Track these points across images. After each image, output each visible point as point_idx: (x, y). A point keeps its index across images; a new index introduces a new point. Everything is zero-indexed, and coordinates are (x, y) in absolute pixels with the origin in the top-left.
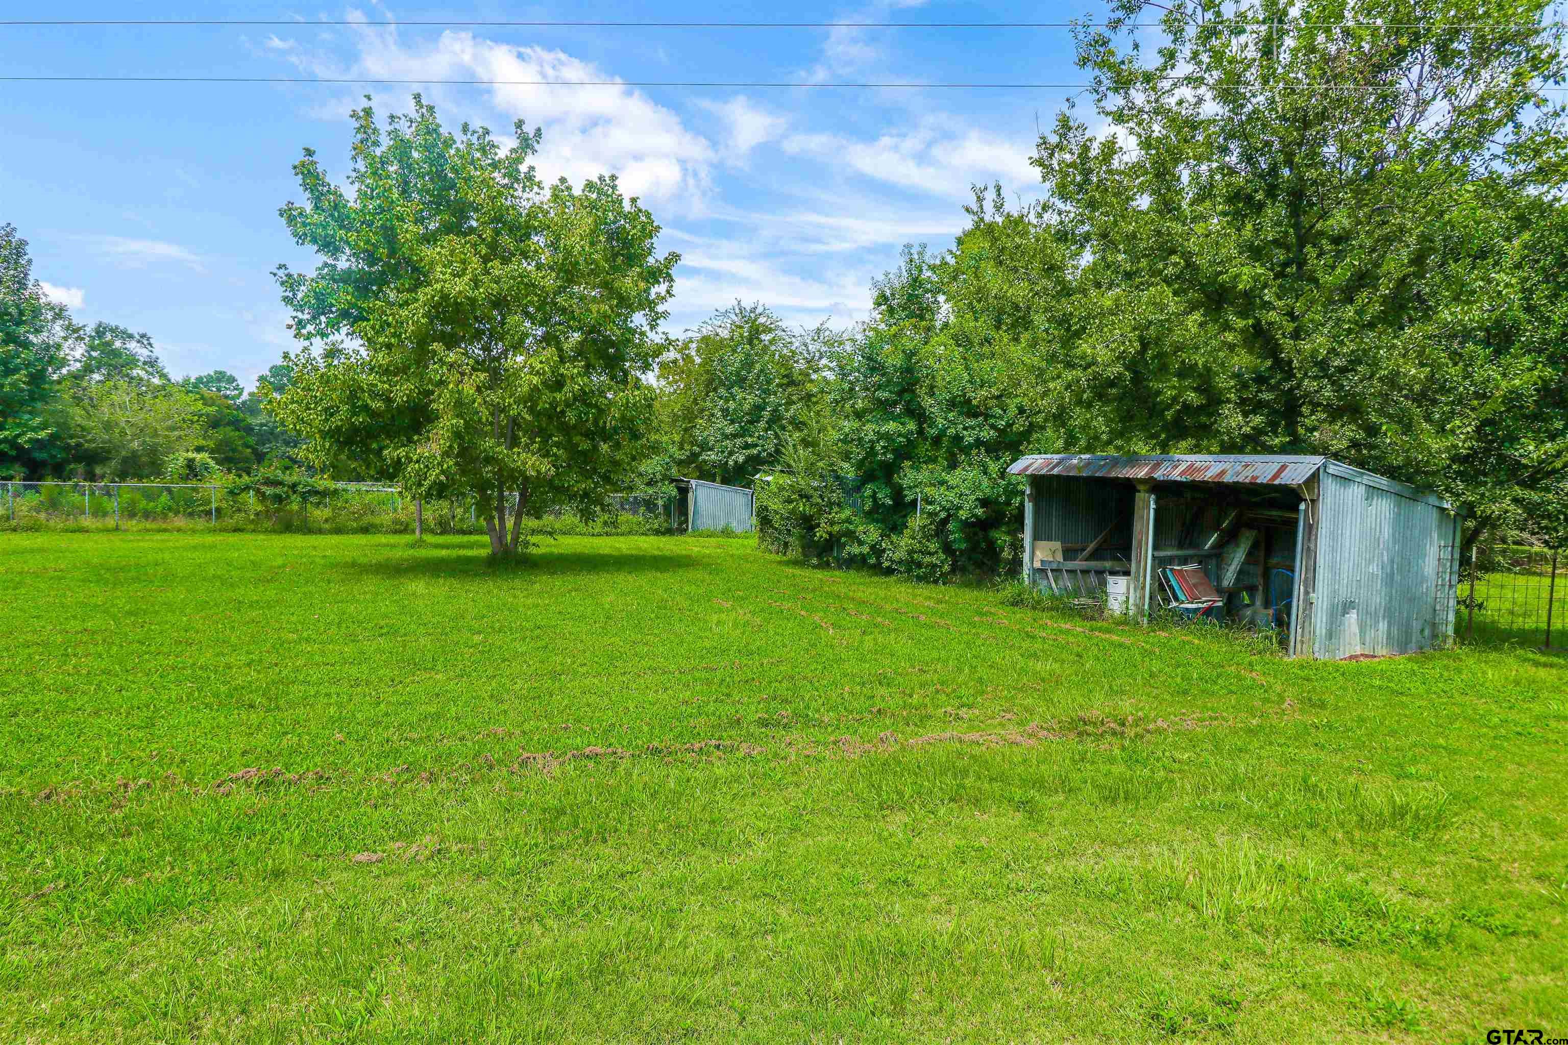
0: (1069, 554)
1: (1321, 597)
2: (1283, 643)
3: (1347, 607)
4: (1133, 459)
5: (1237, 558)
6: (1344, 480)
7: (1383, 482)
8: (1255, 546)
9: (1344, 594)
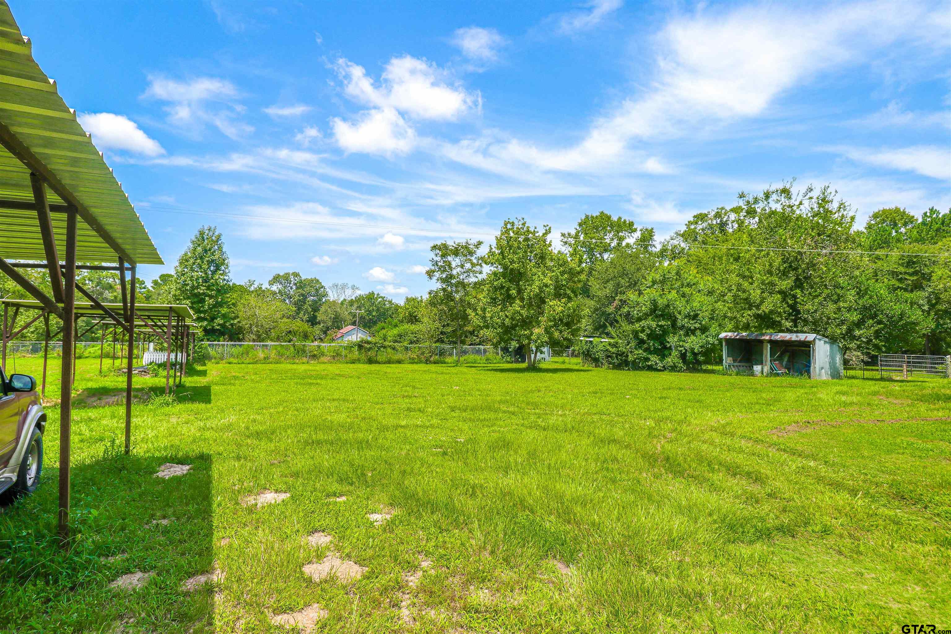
0: (734, 361)
1: (817, 366)
2: (810, 377)
3: (822, 368)
4: (763, 334)
5: (786, 359)
6: (820, 340)
7: (827, 340)
8: (789, 357)
9: (822, 365)
